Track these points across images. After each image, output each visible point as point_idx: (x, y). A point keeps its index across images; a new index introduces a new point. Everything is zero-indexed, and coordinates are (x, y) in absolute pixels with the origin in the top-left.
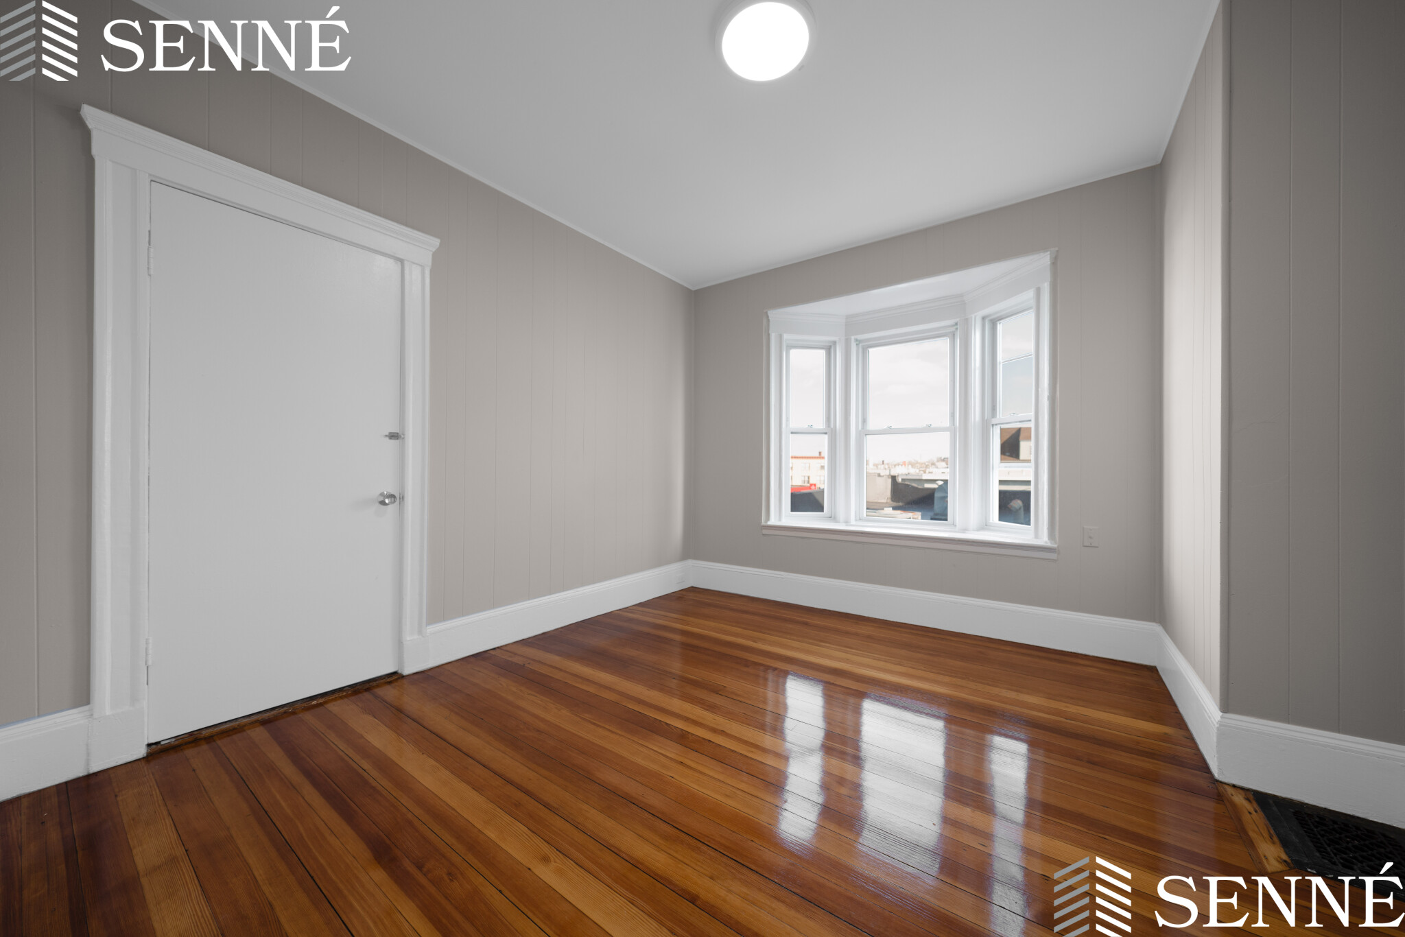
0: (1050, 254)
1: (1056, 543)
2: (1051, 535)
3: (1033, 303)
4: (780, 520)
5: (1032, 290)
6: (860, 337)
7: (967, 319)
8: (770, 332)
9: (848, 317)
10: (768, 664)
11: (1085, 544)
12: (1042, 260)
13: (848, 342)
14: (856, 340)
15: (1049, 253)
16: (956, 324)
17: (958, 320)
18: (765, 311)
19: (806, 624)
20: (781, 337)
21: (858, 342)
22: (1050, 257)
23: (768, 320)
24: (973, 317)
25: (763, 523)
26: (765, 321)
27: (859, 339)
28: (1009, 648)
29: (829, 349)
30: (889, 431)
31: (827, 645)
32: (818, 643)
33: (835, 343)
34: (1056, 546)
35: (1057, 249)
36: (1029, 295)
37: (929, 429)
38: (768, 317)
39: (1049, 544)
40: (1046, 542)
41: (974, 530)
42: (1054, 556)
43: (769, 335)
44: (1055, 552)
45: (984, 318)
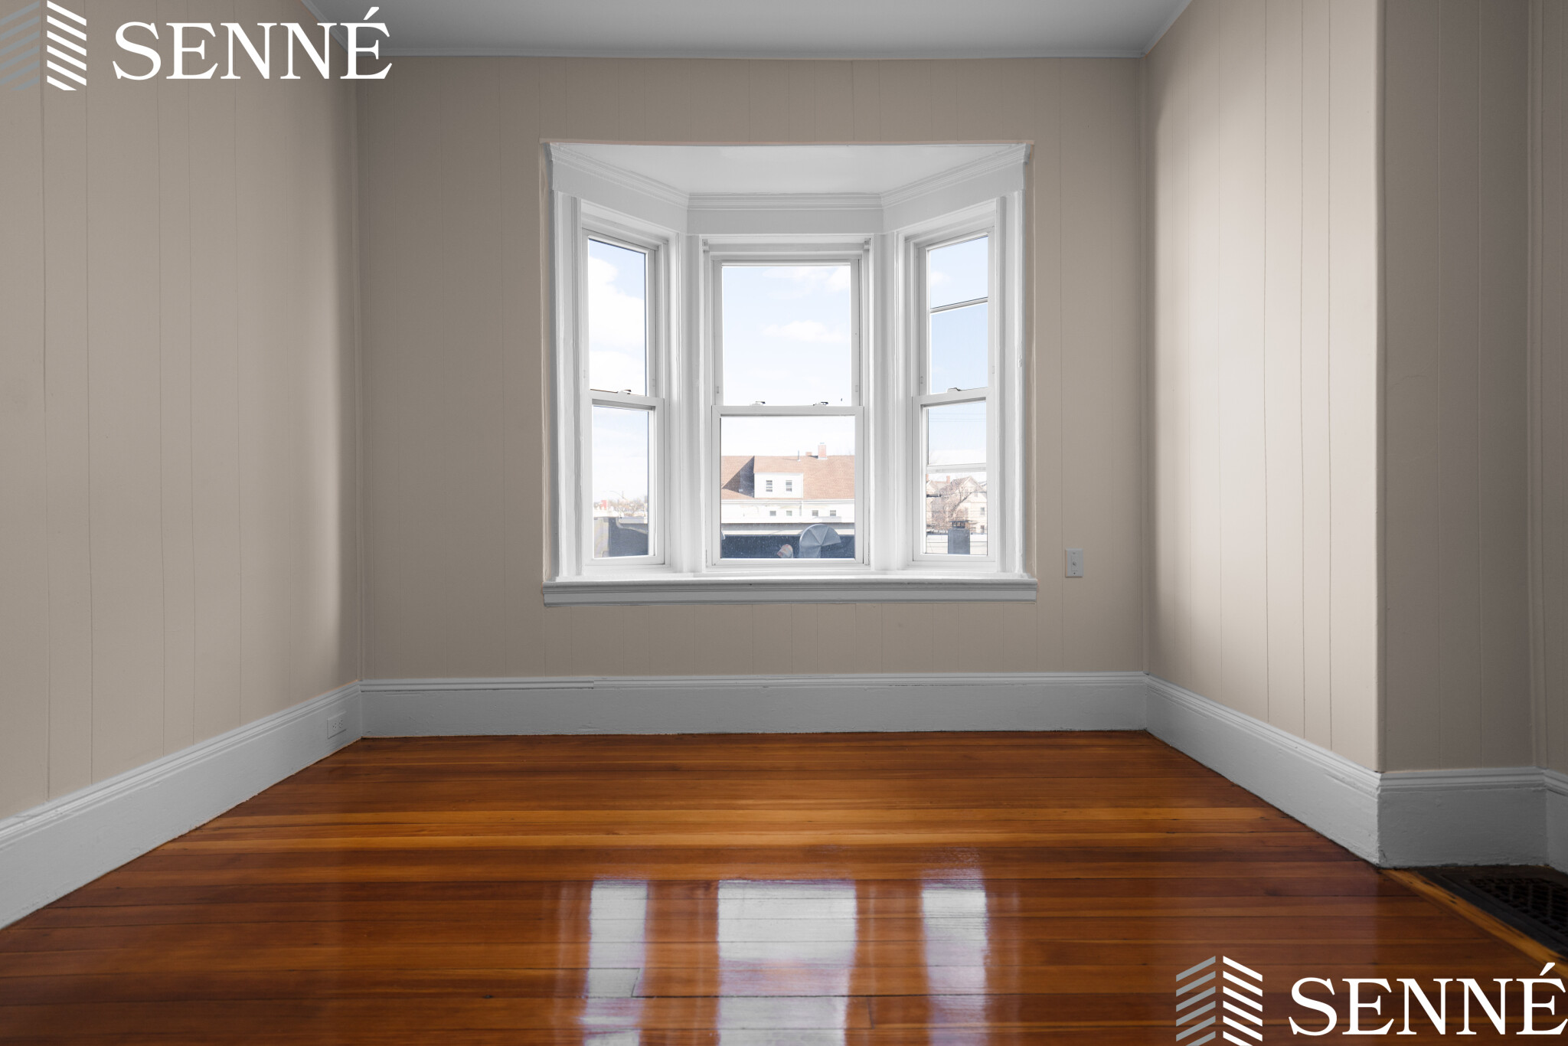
0: (1027, 147)
1: (1033, 576)
2: (1027, 566)
3: (995, 220)
4: (579, 573)
5: (995, 199)
6: (716, 239)
7: (884, 236)
8: (554, 187)
9: (693, 197)
10: (690, 876)
11: (1068, 575)
12: (1014, 154)
13: (691, 243)
14: (705, 243)
15: (1025, 145)
16: (867, 242)
17: (871, 235)
18: (542, 141)
19: (674, 769)
20: (574, 204)
21: (709, 247)
22: (1026, 151)
23: (549, 163)
24: (895, 234)
25: (545, 580)
26: (542, 162)
27: (710, 242)
28: (990, 742)
29: (655, 252)
30: (759, 411)
31: (750, 802)
32: (728, 802)
33: (666, 241)
34: (1035, 580)
35: (1032, 142)
36: (992, 206)
37: (822, 410)
38: (548, 155)
39: (1026, 578)
40: (1022, 576)
41: (898, 569)
42: (1031, 595)
43: (551, 193)
44: (1035, 589)
45: (907, 239)
